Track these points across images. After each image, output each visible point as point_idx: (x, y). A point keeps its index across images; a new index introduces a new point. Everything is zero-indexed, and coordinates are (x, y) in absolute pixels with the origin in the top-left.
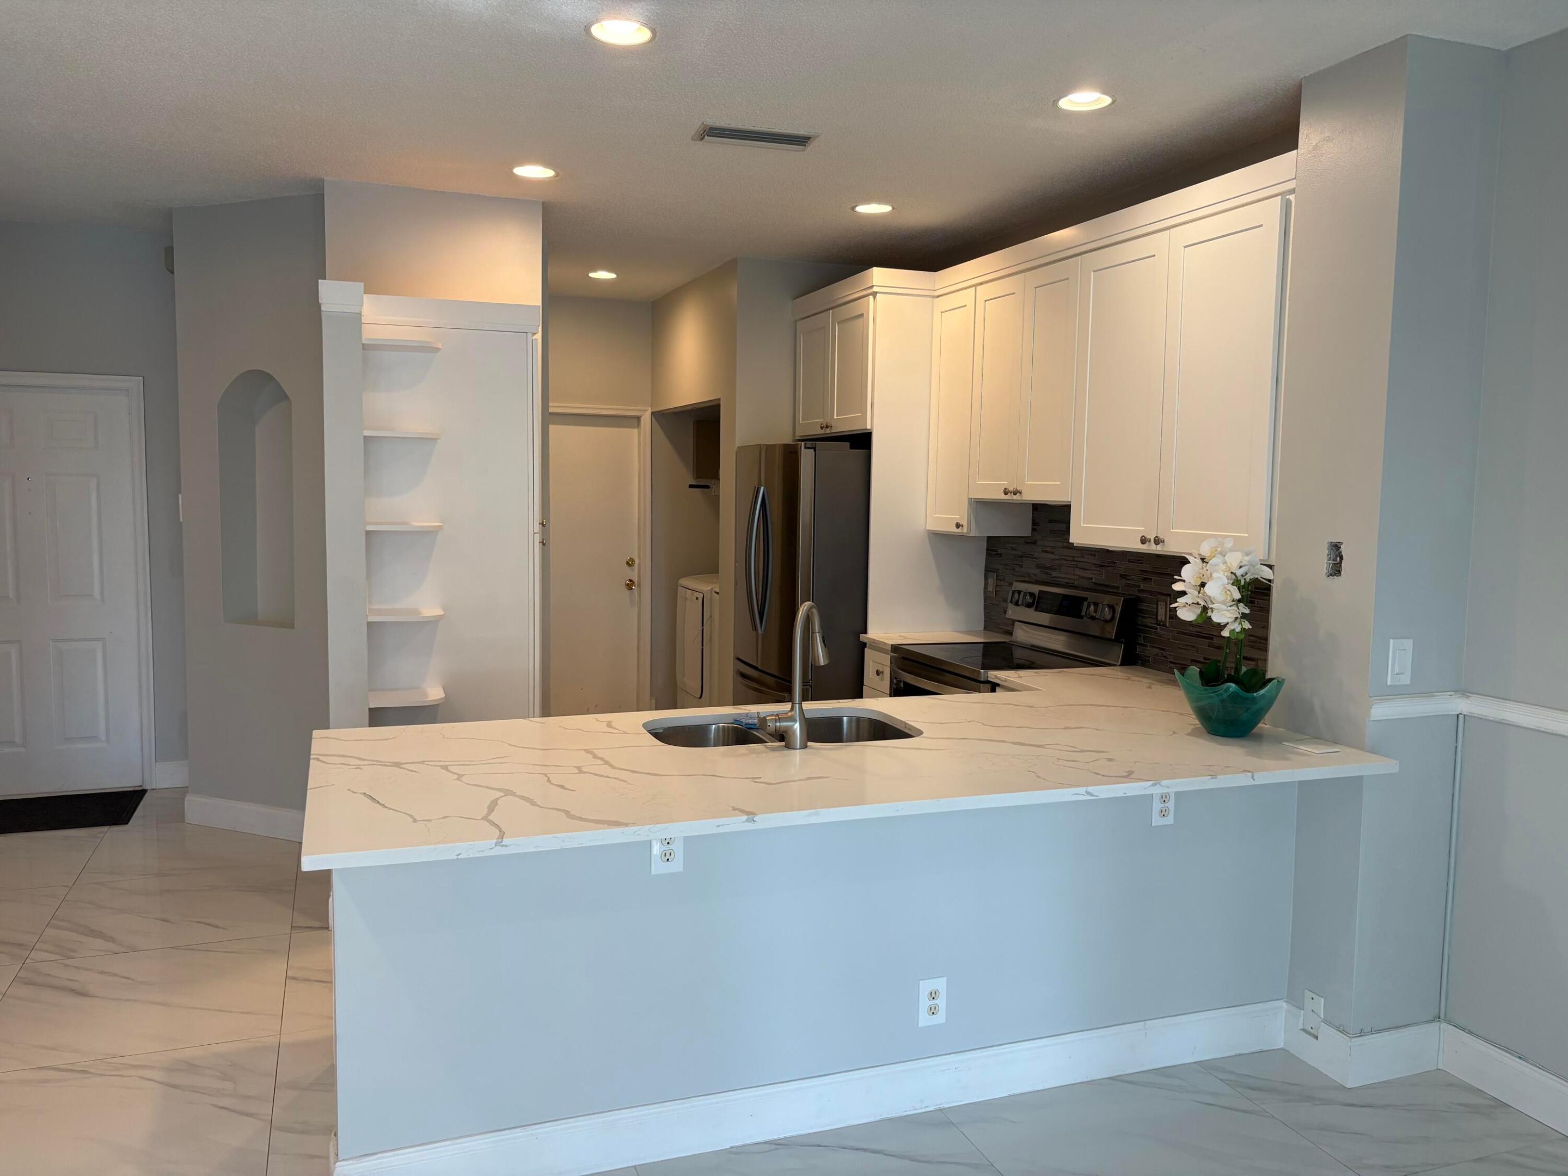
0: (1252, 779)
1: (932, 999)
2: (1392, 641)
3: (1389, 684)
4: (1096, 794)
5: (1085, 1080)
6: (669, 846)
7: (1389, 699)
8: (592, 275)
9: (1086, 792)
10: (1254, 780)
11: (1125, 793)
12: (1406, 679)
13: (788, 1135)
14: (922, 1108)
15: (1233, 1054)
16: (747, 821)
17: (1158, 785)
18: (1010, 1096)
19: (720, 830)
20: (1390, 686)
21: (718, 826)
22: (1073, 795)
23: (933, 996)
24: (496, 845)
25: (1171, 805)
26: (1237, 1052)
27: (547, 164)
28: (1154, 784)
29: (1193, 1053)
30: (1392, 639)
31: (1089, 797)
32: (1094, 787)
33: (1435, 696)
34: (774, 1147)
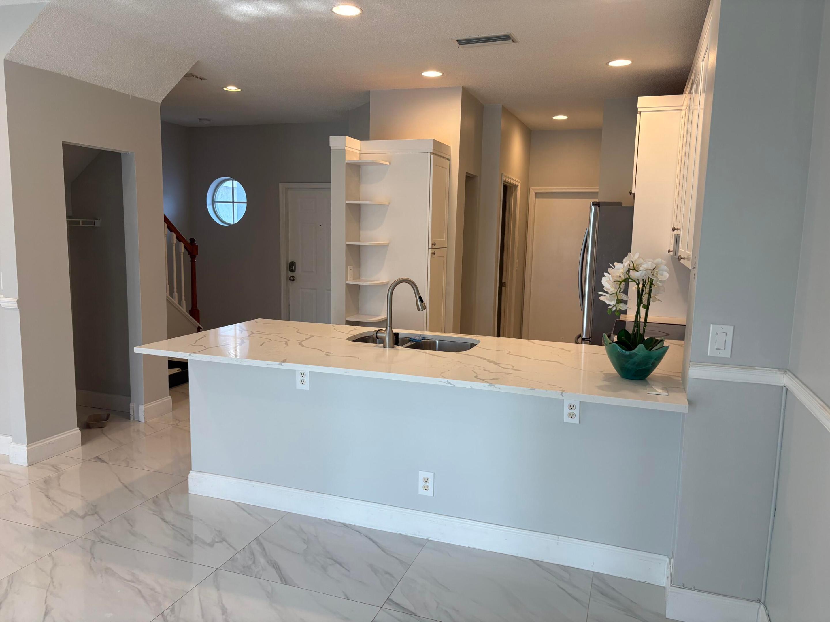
0: (561, 396)
1: (425, 482)
2: (712, 325)
3: (708, 355)
4: (453, 384)
5: (516, 555)
6: (303, 377)
7: (705, 365)
8: (554, 118)
9: (447, 381)
10: (563, 396)
11: (471, 387)
12: (726, 354)
13: (354, 524)
14: (419, 536)
15: (625, 577)
16: (279, 364)
17: (493, 386)
18: (469, 547)
19: (267, 366)
20: (709, 356)
21: (268, 364)
22: (439, 382)
23: (426, 480)
24: (189, 355)
25: (577, 412)
26: (629, 577)
27: (438, 70)
28: (490, 385)
29: (592, 566)
30: (712, 324)
31: (449, 385)
32: (451, 380)
33: (757, 369)
34: (343, 525)
